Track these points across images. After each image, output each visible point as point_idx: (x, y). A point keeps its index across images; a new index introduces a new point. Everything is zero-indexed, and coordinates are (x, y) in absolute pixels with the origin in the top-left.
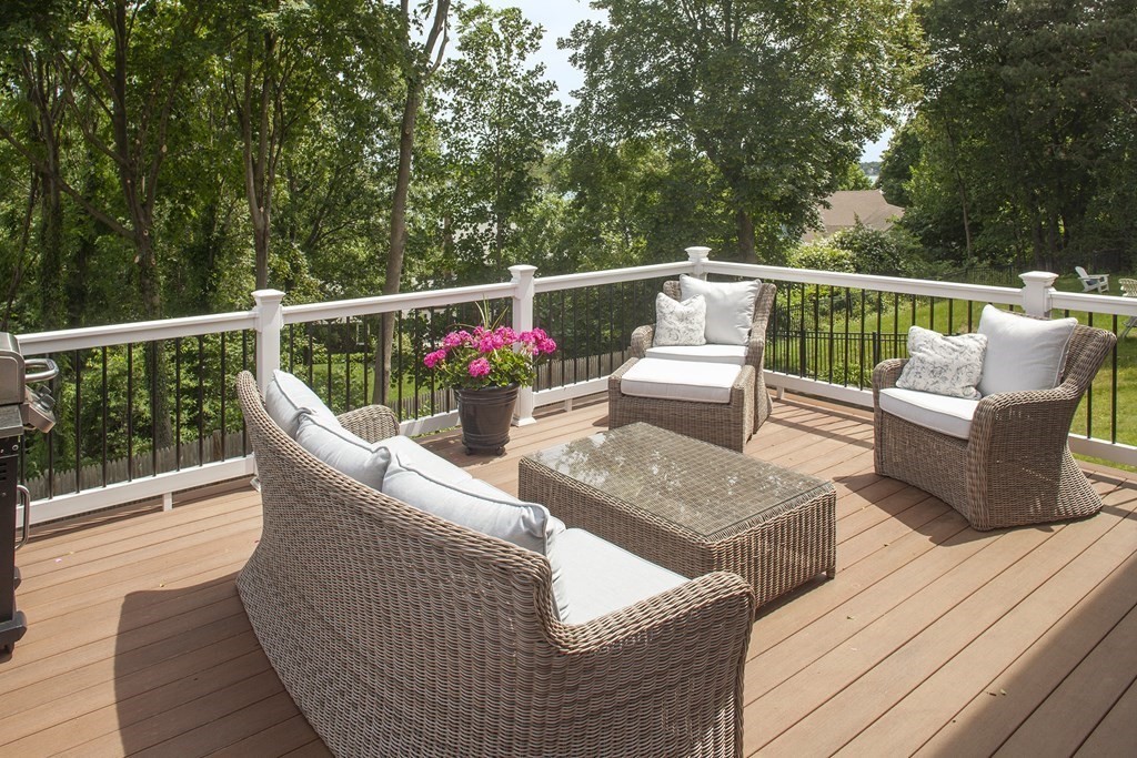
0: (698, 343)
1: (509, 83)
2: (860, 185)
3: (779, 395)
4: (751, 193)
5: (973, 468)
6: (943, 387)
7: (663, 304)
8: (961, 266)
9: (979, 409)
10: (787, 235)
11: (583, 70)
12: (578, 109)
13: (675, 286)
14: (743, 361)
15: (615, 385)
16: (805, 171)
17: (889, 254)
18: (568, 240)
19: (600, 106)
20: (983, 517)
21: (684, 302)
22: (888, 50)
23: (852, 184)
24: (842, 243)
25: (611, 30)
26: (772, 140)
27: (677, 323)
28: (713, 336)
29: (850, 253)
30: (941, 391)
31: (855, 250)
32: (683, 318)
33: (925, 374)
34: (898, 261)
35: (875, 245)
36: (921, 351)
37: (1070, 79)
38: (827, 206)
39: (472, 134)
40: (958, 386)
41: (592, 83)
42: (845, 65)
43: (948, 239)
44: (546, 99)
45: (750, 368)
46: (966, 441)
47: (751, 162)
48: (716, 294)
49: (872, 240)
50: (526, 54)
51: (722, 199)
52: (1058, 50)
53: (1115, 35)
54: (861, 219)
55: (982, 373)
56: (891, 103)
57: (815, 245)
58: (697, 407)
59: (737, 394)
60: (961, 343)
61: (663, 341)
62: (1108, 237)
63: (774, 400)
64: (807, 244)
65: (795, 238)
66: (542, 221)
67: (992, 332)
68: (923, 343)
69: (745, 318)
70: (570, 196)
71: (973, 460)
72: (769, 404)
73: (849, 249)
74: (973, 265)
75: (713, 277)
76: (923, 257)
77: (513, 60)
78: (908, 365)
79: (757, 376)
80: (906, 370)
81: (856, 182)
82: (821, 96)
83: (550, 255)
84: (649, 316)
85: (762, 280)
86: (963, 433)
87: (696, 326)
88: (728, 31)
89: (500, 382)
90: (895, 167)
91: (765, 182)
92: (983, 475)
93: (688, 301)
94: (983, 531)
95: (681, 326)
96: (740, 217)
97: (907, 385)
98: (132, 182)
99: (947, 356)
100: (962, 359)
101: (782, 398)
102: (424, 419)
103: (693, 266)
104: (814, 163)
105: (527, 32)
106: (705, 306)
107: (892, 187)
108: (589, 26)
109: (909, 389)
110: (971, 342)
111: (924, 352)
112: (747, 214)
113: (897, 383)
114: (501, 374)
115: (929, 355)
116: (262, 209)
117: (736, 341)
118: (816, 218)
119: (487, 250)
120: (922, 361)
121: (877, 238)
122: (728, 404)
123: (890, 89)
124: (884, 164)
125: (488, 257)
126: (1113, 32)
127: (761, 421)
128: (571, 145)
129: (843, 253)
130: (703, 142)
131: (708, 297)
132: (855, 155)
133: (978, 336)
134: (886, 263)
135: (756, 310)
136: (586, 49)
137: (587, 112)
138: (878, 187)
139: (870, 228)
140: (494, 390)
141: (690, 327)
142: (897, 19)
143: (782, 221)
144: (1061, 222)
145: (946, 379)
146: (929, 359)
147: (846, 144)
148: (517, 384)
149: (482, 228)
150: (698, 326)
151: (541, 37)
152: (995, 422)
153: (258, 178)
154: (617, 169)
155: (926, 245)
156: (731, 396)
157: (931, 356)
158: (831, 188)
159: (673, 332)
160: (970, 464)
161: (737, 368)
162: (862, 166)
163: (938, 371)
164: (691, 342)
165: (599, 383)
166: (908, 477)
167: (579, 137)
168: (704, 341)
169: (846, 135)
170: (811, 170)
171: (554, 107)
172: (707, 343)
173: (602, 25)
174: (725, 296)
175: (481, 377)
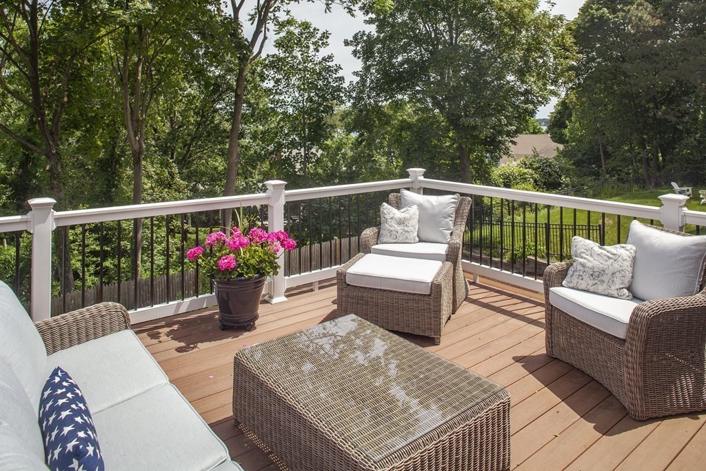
0: (412, 241)
1: (310, 65)
2: (536, 132)
3: (475, 279)
4: (467, 134)
5: (630, 365)
6: (600, 288)
7: (385, 211)
8: (599, 179)
9: (635, 314)
10: (490, 159)
11: (360, 60)
12: (358, 83)
13: (397, 197)
14: (445, 257)
15: (341, 277)
16: (501, 122)
17: (555, 172)
18: (355, 160)
19: (372, 81)
20: (639, 409)
21: (402, 210)
22: (552, 51)
23: (532, 131)
24: (526, 164)
25: (379, 37)
26: (479, 103)
27: (396, 226)
28: (424, 235)
29: (530, 171)
30: (599, 291)
31: (533, 169)
32: (401, 222)
33: (586, 277)
34: (560, 176)
35: (546, 166)
36: (582, 257)
37: (666, 72)
38: (514, 143)
39: (287, 96)
40: (613, 288)
41: (367, 69)
42: (525, 59)
43: (590, 164)
44: (334, 76)
45: (449, 264)
46: (624, 340)
47: (466, 116)
48: (427, 205)
49: (544, 163)
50: (319, 48)
51: (449, 137)
52: (657, 55)
53: (693, 46)
54: (538, 150)
55: (632, 277)
56: (554, 82)
57: (509, 165)
58: (405, 297)
59: (436, 288)
60: (615, 252)
61: (385, 240)
62: (691, 164)
63: (471, 283)
64: (503, 165)
65: (496, 161)
66: (339, 149)
67: (639, 243)
68: (583, 250)
69: (448, 222)
70: (354, 135)
71: (630, 359)
72: (466, 288)
73: (530, 168)
74: (606, 179)
75: (427, 191)
76: (576, 174)
77: (311, 52)
78: (571, 268)
79: (454, 269)
80: (570, 272)
81: (534, 129)
82: (511, 78)
83: (344, 169)
84: (375, 221)
85: (462, 194)
86: (621, 334)
87: (411, 228)
88: (451, 38)
89: (247, 273)
90: (557, 121)
91: (475, 128)
92: (639, 372)
93: (405, 209)
94: (640, 421)
95: (399, 228)
96: (460, 148)
97: (571, 285)
98: (42, 119)
99: (604, 262)
100: (616, 266)
101: (477, 282)
102: (190, 299)
103: (412, 182)
104: (506, 117)
105: (319, 36)
106: (417, 213)
107: (556, 133)
108: (364, 34)
109: (573, 288)
110: (624, 252)
111: (585, 258)
112: (464, 146)
113: (564, 283)
114: (248, 268)
115: (589, 261)
116: (137, 138)
117: (440, 240)
118: (508, 149)
119: (298, 166)
120: (583, 265)
121: (547, 162)
122: (430, 295)
123: (554, 74)
124: (551, 120)
125: (299, 170)
126: (691, 45)
127: (458, 304)
128: (354, 105)
129: (526, 171)
130: (437, 104)
131: (420, 206)
132: (532, 113)
133: (629, 246)
134: (552, 177)
135: (456, 217)
136: (362, 47)
137: (364, 85)
138: (548, 133)
139: (543, 156)
140: (241, 280)
141: (406, 229)
142: (557, 33)
143: (487, 151)
144: (660, 155)
145: (603, 282)
146: (589, 265)
147: (527, 106)
148: (262, 275)
149: (295, 152)
150: (412, 228)
151: (328, 37)
152: (649, 326)
153: (134, 118)
154: (384, 119)
155: (577, 167)
156: (431, 289)
157: (592, 262)
158: (518, 131)
159: (393, 233)
160: (628, 361)
161: (439, 264)
162: (537, 121)
163: (597, 275)
164: (407, 241)
165: (330, 272)
166: (573, 361)
167: (359, 99)
168: (417, 239)
169: (526, 102)
170: (504, 121)
171: (340, 80)
172: (420, 241)
173: (372, 34)
174: (433, 205)
175: (228, 271)
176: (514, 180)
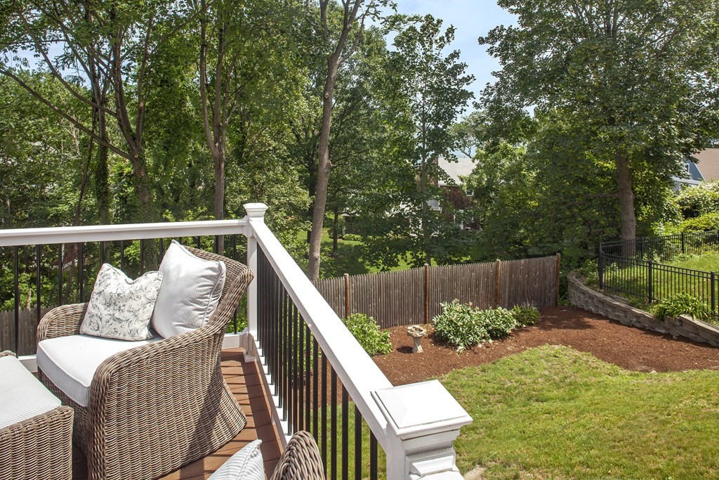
11: (497, 58)
12: (497, 84)
108: (502, 29)
116: (217, 145)
153: (215, 124)
173: (513, 28)
176: (705, 206)
